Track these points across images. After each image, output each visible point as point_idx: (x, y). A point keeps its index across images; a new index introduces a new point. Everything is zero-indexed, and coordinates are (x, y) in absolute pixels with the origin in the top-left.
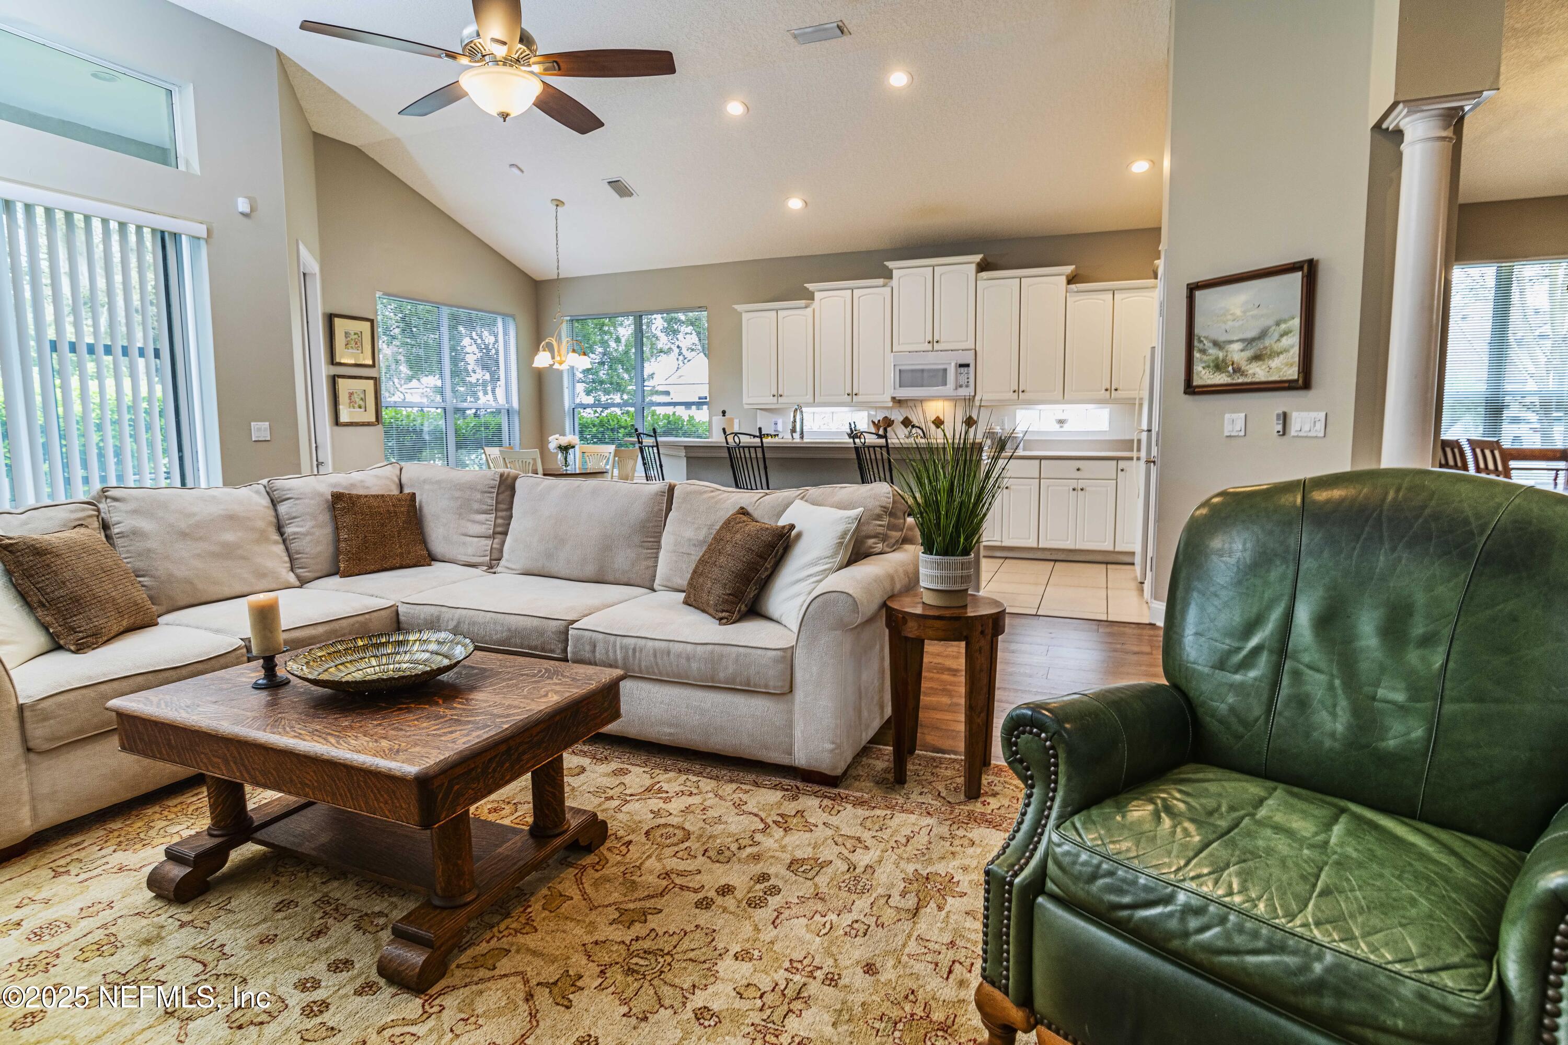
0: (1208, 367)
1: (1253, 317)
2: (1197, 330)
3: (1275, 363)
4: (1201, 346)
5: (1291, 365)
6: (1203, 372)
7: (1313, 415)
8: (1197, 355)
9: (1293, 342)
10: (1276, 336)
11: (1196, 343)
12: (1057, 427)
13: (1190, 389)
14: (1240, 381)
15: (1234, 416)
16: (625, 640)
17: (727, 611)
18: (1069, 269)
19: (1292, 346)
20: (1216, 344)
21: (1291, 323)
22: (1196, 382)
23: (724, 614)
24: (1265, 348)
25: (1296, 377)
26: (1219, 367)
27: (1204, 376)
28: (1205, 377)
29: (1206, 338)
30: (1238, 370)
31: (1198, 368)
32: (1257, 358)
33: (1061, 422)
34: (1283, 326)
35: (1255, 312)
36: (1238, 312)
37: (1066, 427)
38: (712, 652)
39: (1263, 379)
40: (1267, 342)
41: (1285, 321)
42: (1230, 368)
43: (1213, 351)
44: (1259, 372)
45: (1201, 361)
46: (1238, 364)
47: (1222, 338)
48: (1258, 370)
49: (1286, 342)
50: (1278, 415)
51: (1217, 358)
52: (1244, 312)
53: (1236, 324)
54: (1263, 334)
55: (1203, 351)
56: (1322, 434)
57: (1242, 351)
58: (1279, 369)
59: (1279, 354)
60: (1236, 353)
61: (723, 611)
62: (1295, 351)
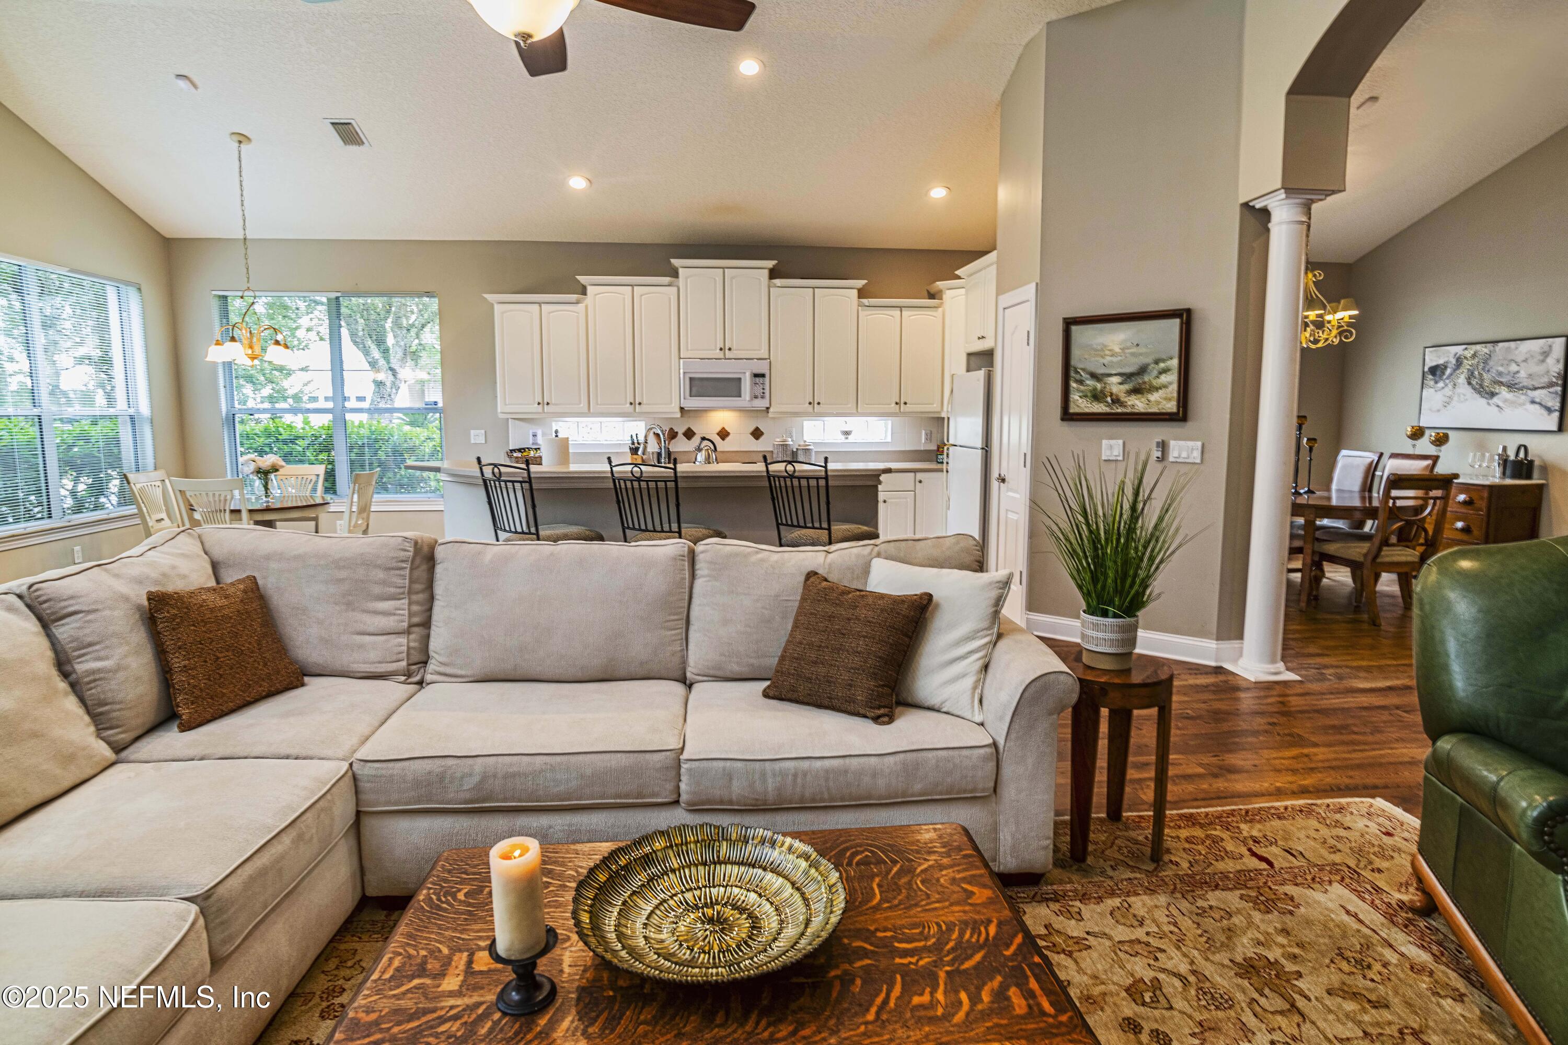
0: (1086, 396)
1: (1133, 354)
2: (1074, 362)
3: (1155, 397)
4: (1078, 377)
5: (1170, 400)
6: (1080, 401)
7: (1190, 444)
8: (1073, 385)
9: (1171, 379)
10: (1155, 373)
11: (1072, 374)
12: (841, 439)
13: (1067, 416)
14: (1119, 410)
15: (1113, 442)
16: (777, 766)
17: (884, 707)
18: (861, 284)
19: (1170, 383)
20: (1094, 376)
21: (1169, 363)
22: (1073, 409)
23: (882, 711)
24: (1145, 383)
25: (1175, 410)
26: (1096, 397)
27: (1080, 404)
28: (1082, 406)
29: (1083, 370)
30: (1116, 401)
31: (1075, 397)
32: (1136, 391)
33: (847, 433)
34: (1162, 365)
35: (1134, 350)
36: (1117, 350)
37: (851, 438)
38: (904, 764)
39: (1143, 410)
40: (1146, 378)
41: (1163, 361)
42: (1109, 399)
43: (1090, 382)
44: (1138, 404)
45: (1078, 390)
46: (1117, 396)
47: (1101, 371)
48: (1137, 402)
49: (1164, 379)
50: (1158, 443)
51: (1095, 389)
52: (1123, 349)
53: (1114, 359)
54: (1143, 370)
55: (1081, 382)
56: (1198, 461)
57: (1120, 384)
58: (1158, 403)
59: (1157, 389)
60: (1115, 385)
61: (879, 708)
62: (1174, 387)
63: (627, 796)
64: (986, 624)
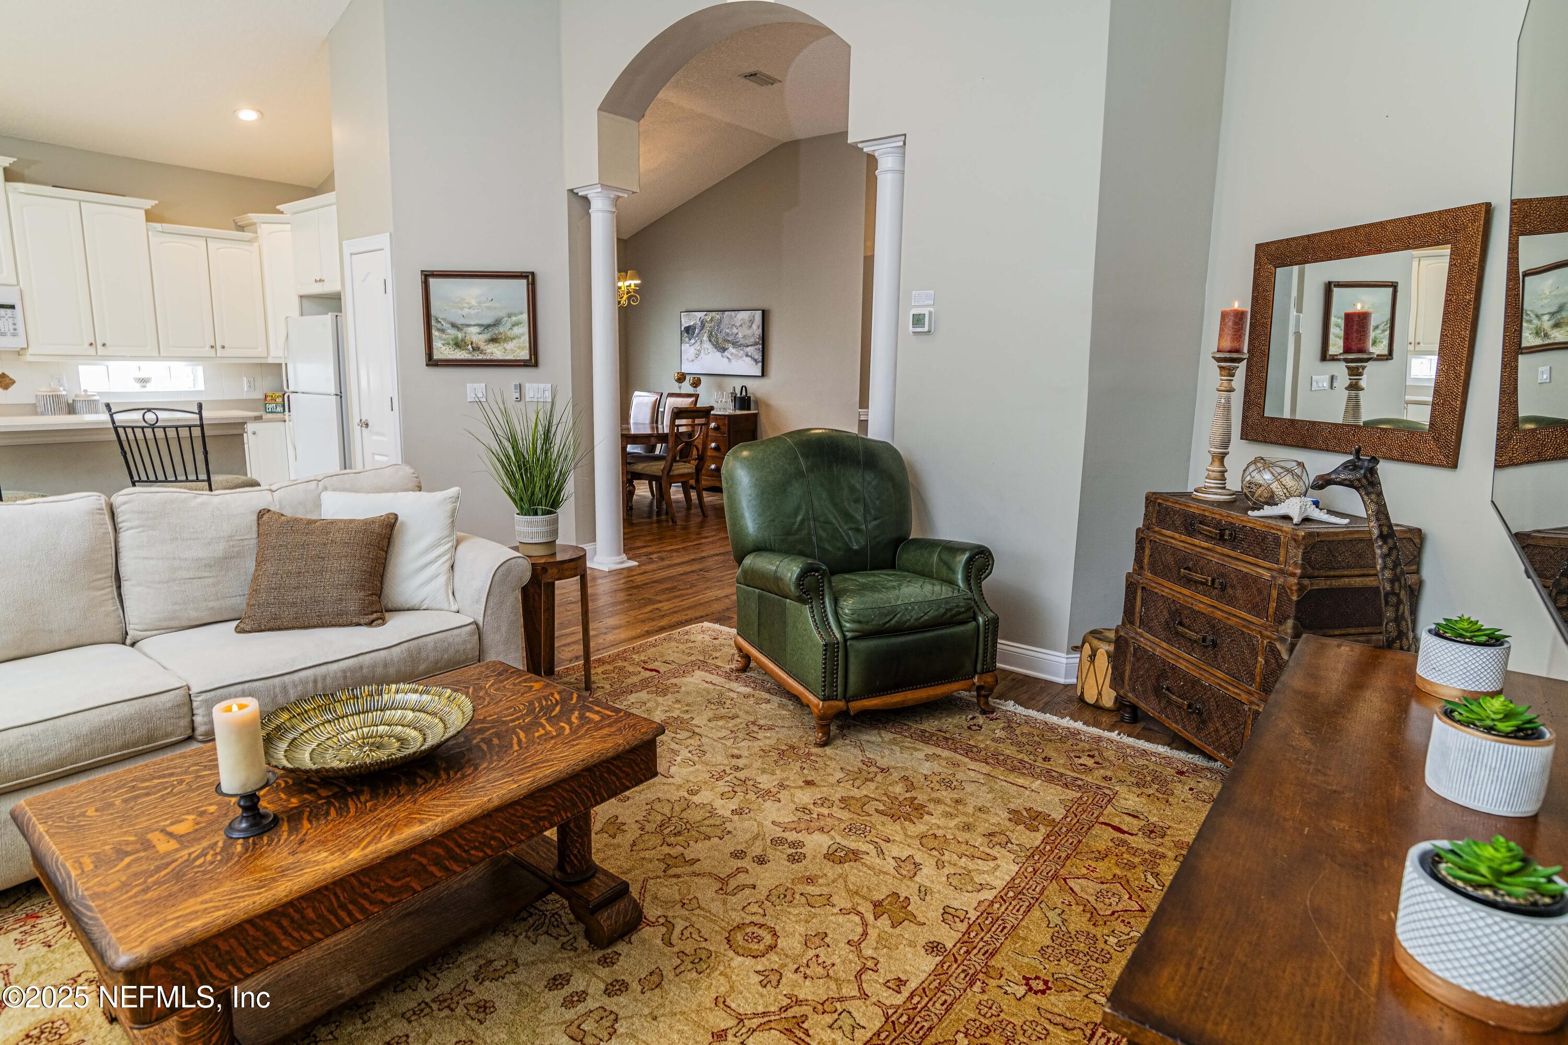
0: (449, 344)
1: (489, 308)
2: (433, 312)
3: (510, 346)
4: (439, 326)
5: (523, 349)
6: (443, 348)
7: (542, 386)
8: (435, 333)
9: (523, 330)
10: (509, 326)
11: (433, 323)
12: (137, 387)
13: (432, 362)
14: (480, 357)
15: (476, 385)
18: (149, 204)
19: (523, 334)
20: (454, 325)
21: (520, 317)
22: (437, 356)
24: (500, 333)
25: (528, 357)
26: (458, 345)
27: (442, 351)
28: (446, 352)
29: (444, 320)
30: (476, 349)
31: (437, 344)
32: (494, 340)
33: (144, 381)
34: (514, 319)
35: (489, 304)
36: (474, 303)
37: (150, 387)
39: (500, 358)
40: (501, 329)
41: (515, 315)
42: (470, 347)
43: (452, 332)
44: (496, 352)
45: (440, 338)
46: (477, 344)
47: (460, 321)
48: (495, 350)
49: (517, 331)
50: (515, 385)
51: (456, 338)
52: (479, 303)
53: (472, 312)
54: (497, 323)
55: (442, 331)
56: (549, 400)
57: (480, 333)
58: (513, 351)
59: (512, 339)
60: (474, 335)
62: (526, 337)
63: (135, 744)
64: (446, 532)
